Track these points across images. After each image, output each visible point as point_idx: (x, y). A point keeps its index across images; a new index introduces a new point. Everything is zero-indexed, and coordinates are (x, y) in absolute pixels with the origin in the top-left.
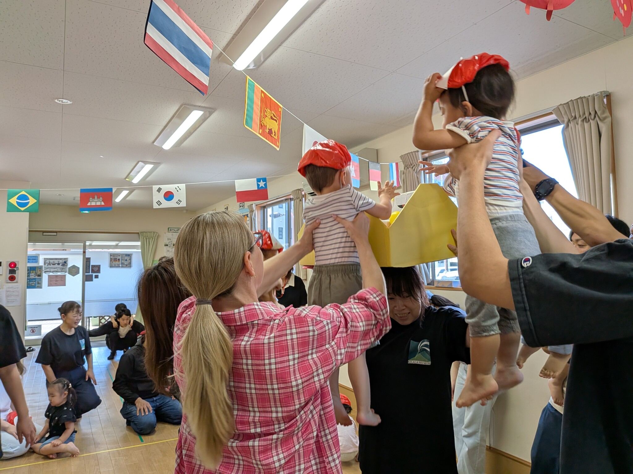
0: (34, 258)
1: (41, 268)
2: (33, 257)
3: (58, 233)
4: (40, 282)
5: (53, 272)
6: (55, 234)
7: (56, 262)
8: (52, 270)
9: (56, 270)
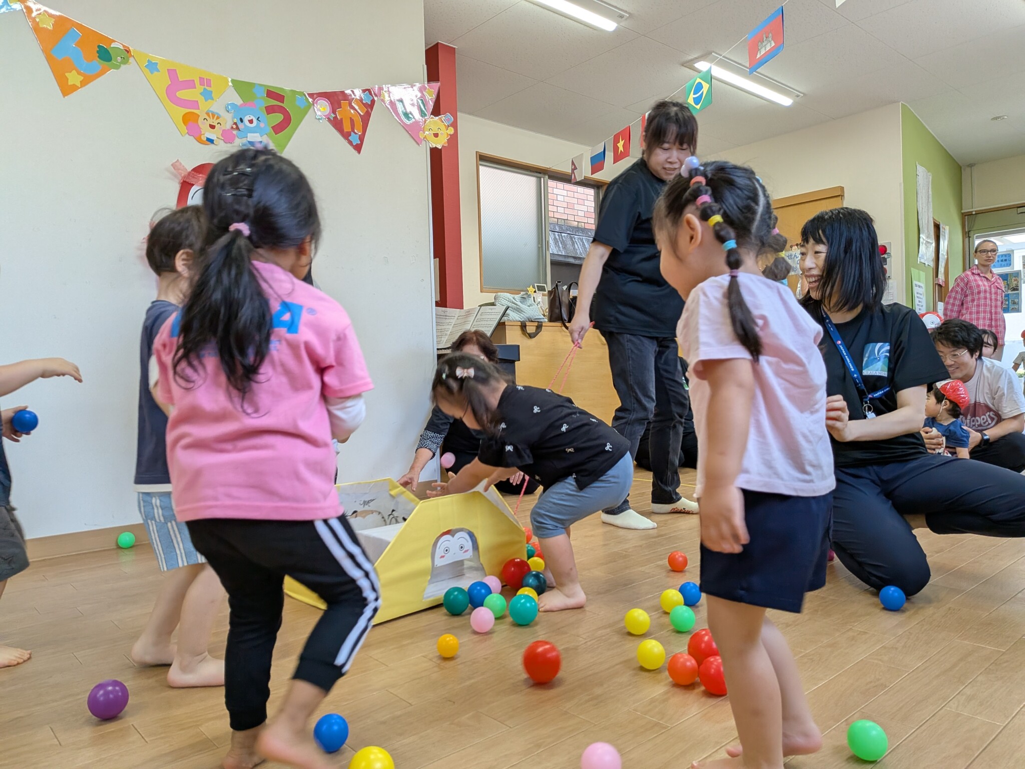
0: (1004, 258)
1: (1017, 274)
4: (1016, 300)
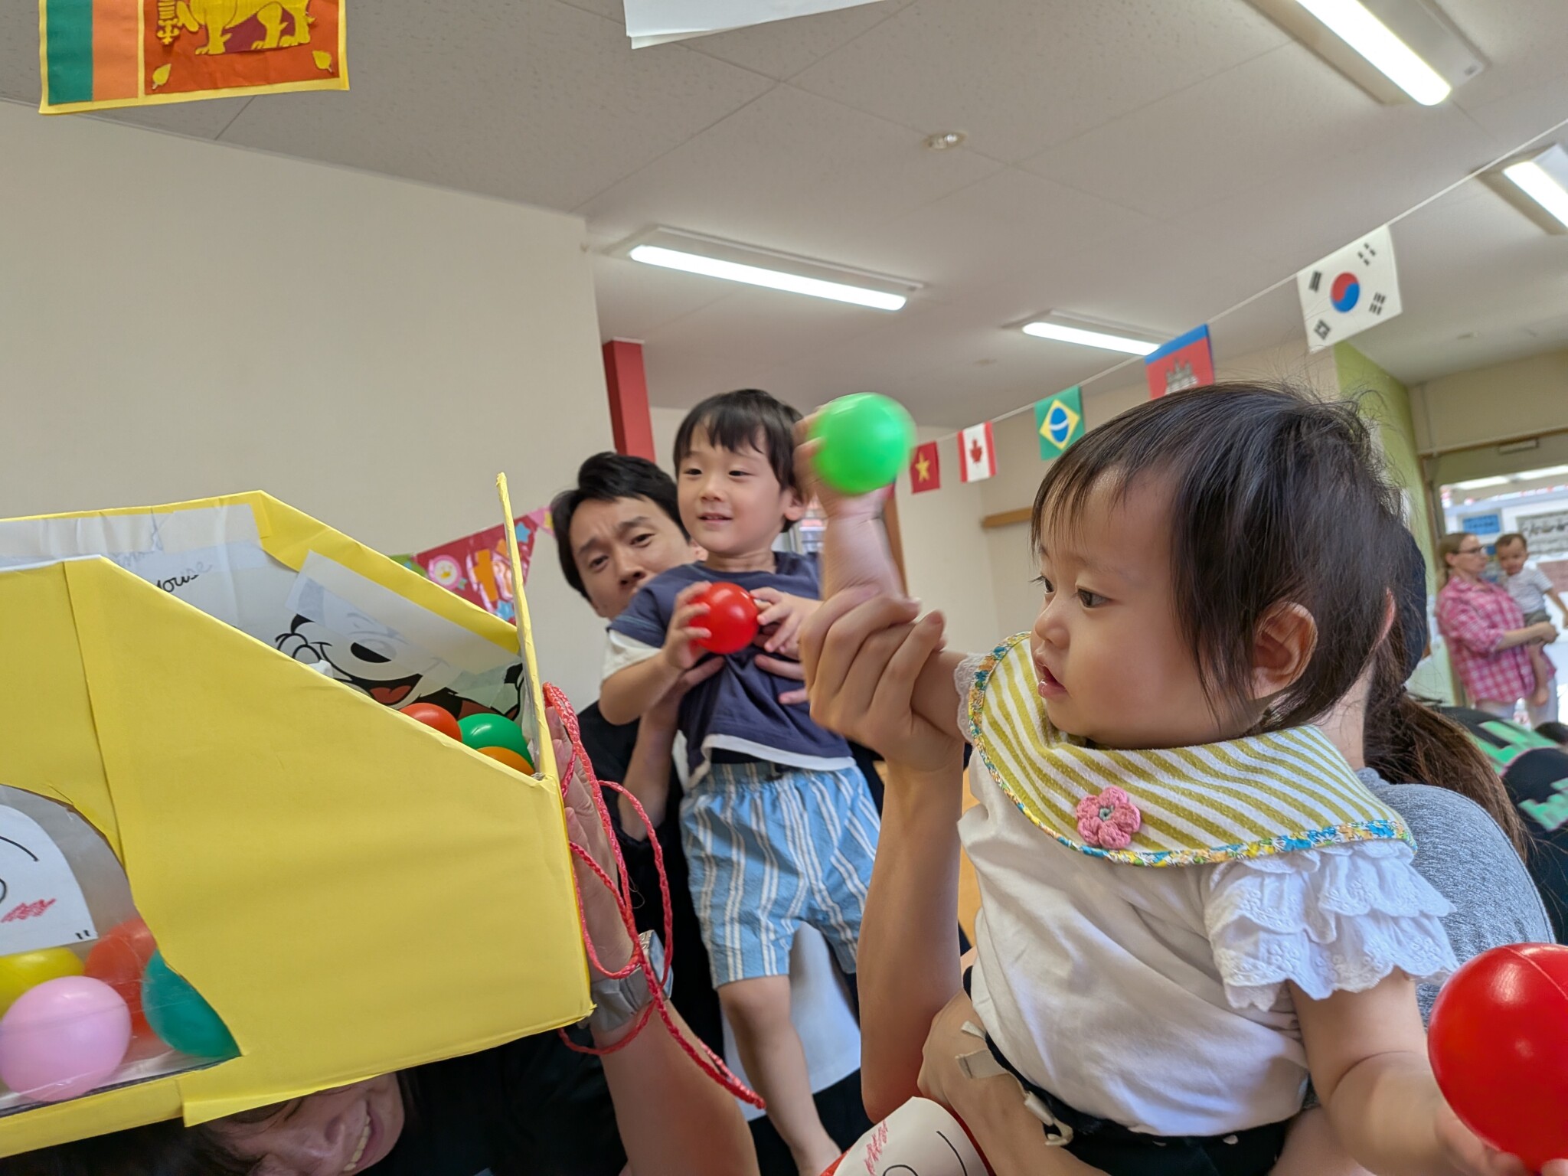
0: (1489, 521)
2: (1485, 517)
3: (1542, 441)
5: (1549, 552)
6: (1532, 443)
7: (1553, 522)
8: (1545, 547)
9: (1555, 545)
